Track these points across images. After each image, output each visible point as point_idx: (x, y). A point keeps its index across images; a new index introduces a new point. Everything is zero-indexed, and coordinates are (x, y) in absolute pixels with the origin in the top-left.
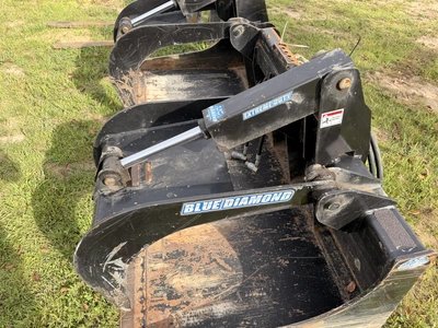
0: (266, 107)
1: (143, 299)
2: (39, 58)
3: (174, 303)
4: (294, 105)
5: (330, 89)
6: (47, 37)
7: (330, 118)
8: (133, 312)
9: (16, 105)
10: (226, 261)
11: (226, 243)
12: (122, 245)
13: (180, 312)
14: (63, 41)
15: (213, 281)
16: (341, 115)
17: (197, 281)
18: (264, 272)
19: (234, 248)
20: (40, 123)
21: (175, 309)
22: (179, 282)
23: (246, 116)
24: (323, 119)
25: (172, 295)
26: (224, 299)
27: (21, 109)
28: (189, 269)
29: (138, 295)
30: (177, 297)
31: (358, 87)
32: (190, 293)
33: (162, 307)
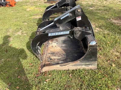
0: (65, 17)
1: (45, 60)
2: (30, 21)
3: (51, 61)
4: (70, 16)
5: (76, 12)
6: (33, 17)
7: (78, 18)
8: (43, 62)
9: (25, 29)
10: (63, 55)
11: (64, 52)
12: (39, 42)
13: (52, 62)
14: (36, 18)
15: (60, 58)
16: (81, 18)
17: (57, 57)
18: (71, 57)
19: (65, 52)
20: (29, 32)
21: (51, 62)
22: (53, 57)
23: (61, 19)
24: (77, 19)
25: (51, 59)
26: (61, 61)
27: (26, 30)
28: (55, 56)
29: (44, 59)
30: (52, 60)
31: (82, 11)
32: (54, 59)
33: (49, 61)
